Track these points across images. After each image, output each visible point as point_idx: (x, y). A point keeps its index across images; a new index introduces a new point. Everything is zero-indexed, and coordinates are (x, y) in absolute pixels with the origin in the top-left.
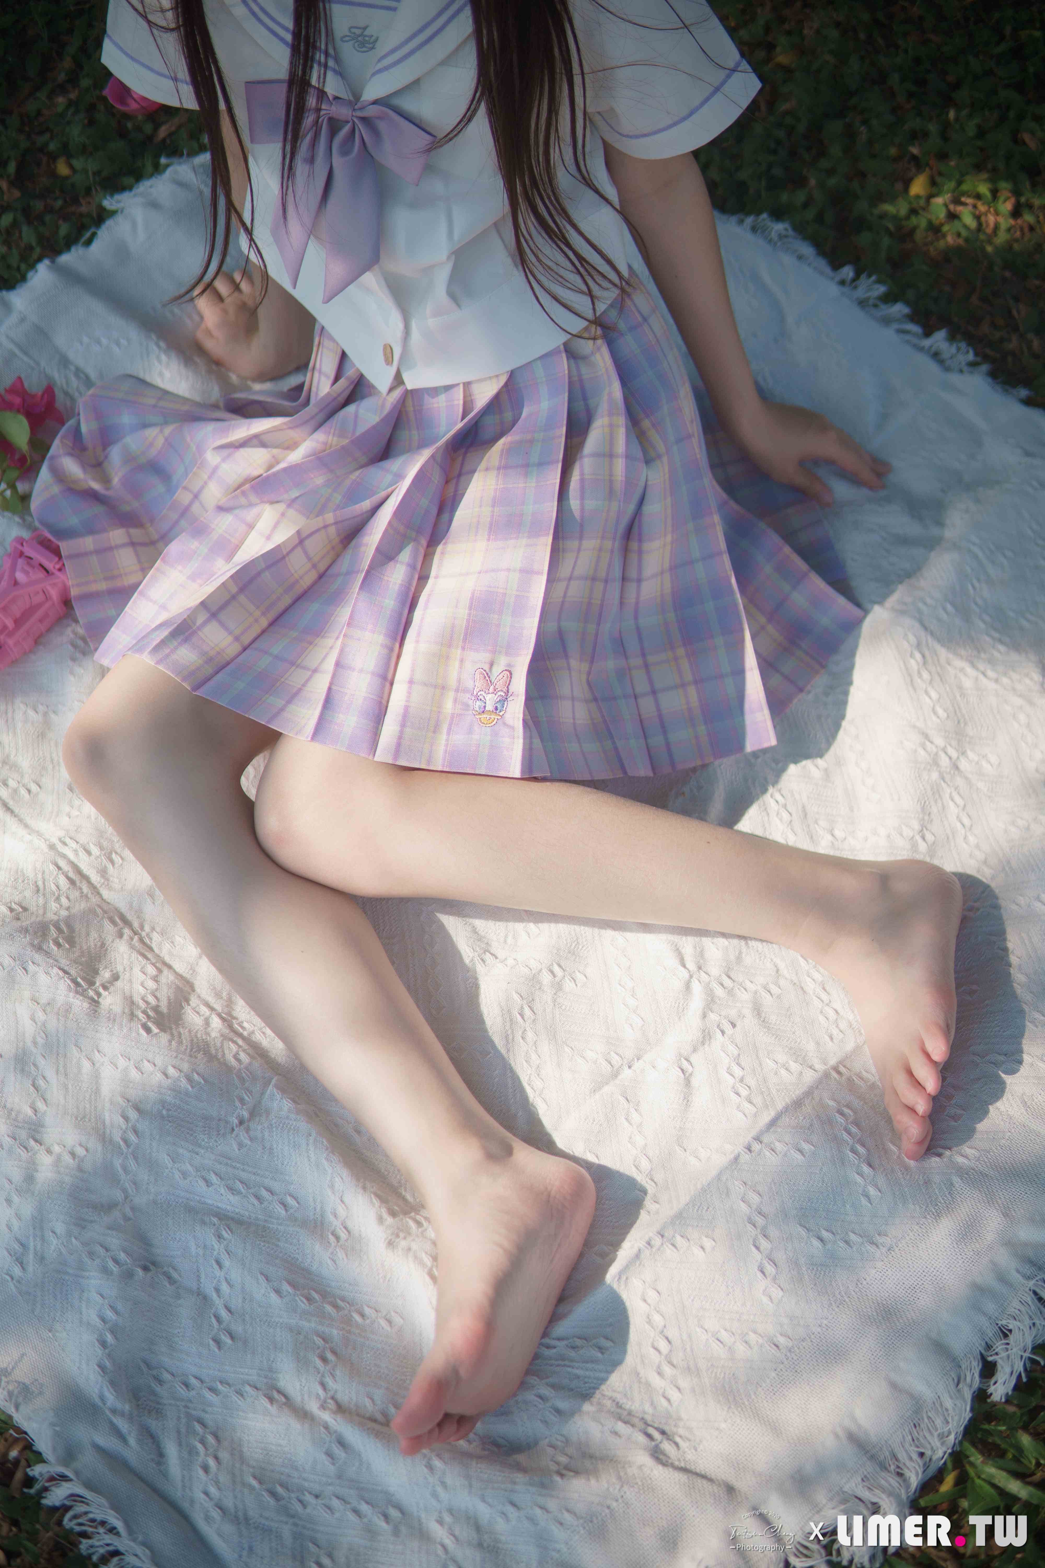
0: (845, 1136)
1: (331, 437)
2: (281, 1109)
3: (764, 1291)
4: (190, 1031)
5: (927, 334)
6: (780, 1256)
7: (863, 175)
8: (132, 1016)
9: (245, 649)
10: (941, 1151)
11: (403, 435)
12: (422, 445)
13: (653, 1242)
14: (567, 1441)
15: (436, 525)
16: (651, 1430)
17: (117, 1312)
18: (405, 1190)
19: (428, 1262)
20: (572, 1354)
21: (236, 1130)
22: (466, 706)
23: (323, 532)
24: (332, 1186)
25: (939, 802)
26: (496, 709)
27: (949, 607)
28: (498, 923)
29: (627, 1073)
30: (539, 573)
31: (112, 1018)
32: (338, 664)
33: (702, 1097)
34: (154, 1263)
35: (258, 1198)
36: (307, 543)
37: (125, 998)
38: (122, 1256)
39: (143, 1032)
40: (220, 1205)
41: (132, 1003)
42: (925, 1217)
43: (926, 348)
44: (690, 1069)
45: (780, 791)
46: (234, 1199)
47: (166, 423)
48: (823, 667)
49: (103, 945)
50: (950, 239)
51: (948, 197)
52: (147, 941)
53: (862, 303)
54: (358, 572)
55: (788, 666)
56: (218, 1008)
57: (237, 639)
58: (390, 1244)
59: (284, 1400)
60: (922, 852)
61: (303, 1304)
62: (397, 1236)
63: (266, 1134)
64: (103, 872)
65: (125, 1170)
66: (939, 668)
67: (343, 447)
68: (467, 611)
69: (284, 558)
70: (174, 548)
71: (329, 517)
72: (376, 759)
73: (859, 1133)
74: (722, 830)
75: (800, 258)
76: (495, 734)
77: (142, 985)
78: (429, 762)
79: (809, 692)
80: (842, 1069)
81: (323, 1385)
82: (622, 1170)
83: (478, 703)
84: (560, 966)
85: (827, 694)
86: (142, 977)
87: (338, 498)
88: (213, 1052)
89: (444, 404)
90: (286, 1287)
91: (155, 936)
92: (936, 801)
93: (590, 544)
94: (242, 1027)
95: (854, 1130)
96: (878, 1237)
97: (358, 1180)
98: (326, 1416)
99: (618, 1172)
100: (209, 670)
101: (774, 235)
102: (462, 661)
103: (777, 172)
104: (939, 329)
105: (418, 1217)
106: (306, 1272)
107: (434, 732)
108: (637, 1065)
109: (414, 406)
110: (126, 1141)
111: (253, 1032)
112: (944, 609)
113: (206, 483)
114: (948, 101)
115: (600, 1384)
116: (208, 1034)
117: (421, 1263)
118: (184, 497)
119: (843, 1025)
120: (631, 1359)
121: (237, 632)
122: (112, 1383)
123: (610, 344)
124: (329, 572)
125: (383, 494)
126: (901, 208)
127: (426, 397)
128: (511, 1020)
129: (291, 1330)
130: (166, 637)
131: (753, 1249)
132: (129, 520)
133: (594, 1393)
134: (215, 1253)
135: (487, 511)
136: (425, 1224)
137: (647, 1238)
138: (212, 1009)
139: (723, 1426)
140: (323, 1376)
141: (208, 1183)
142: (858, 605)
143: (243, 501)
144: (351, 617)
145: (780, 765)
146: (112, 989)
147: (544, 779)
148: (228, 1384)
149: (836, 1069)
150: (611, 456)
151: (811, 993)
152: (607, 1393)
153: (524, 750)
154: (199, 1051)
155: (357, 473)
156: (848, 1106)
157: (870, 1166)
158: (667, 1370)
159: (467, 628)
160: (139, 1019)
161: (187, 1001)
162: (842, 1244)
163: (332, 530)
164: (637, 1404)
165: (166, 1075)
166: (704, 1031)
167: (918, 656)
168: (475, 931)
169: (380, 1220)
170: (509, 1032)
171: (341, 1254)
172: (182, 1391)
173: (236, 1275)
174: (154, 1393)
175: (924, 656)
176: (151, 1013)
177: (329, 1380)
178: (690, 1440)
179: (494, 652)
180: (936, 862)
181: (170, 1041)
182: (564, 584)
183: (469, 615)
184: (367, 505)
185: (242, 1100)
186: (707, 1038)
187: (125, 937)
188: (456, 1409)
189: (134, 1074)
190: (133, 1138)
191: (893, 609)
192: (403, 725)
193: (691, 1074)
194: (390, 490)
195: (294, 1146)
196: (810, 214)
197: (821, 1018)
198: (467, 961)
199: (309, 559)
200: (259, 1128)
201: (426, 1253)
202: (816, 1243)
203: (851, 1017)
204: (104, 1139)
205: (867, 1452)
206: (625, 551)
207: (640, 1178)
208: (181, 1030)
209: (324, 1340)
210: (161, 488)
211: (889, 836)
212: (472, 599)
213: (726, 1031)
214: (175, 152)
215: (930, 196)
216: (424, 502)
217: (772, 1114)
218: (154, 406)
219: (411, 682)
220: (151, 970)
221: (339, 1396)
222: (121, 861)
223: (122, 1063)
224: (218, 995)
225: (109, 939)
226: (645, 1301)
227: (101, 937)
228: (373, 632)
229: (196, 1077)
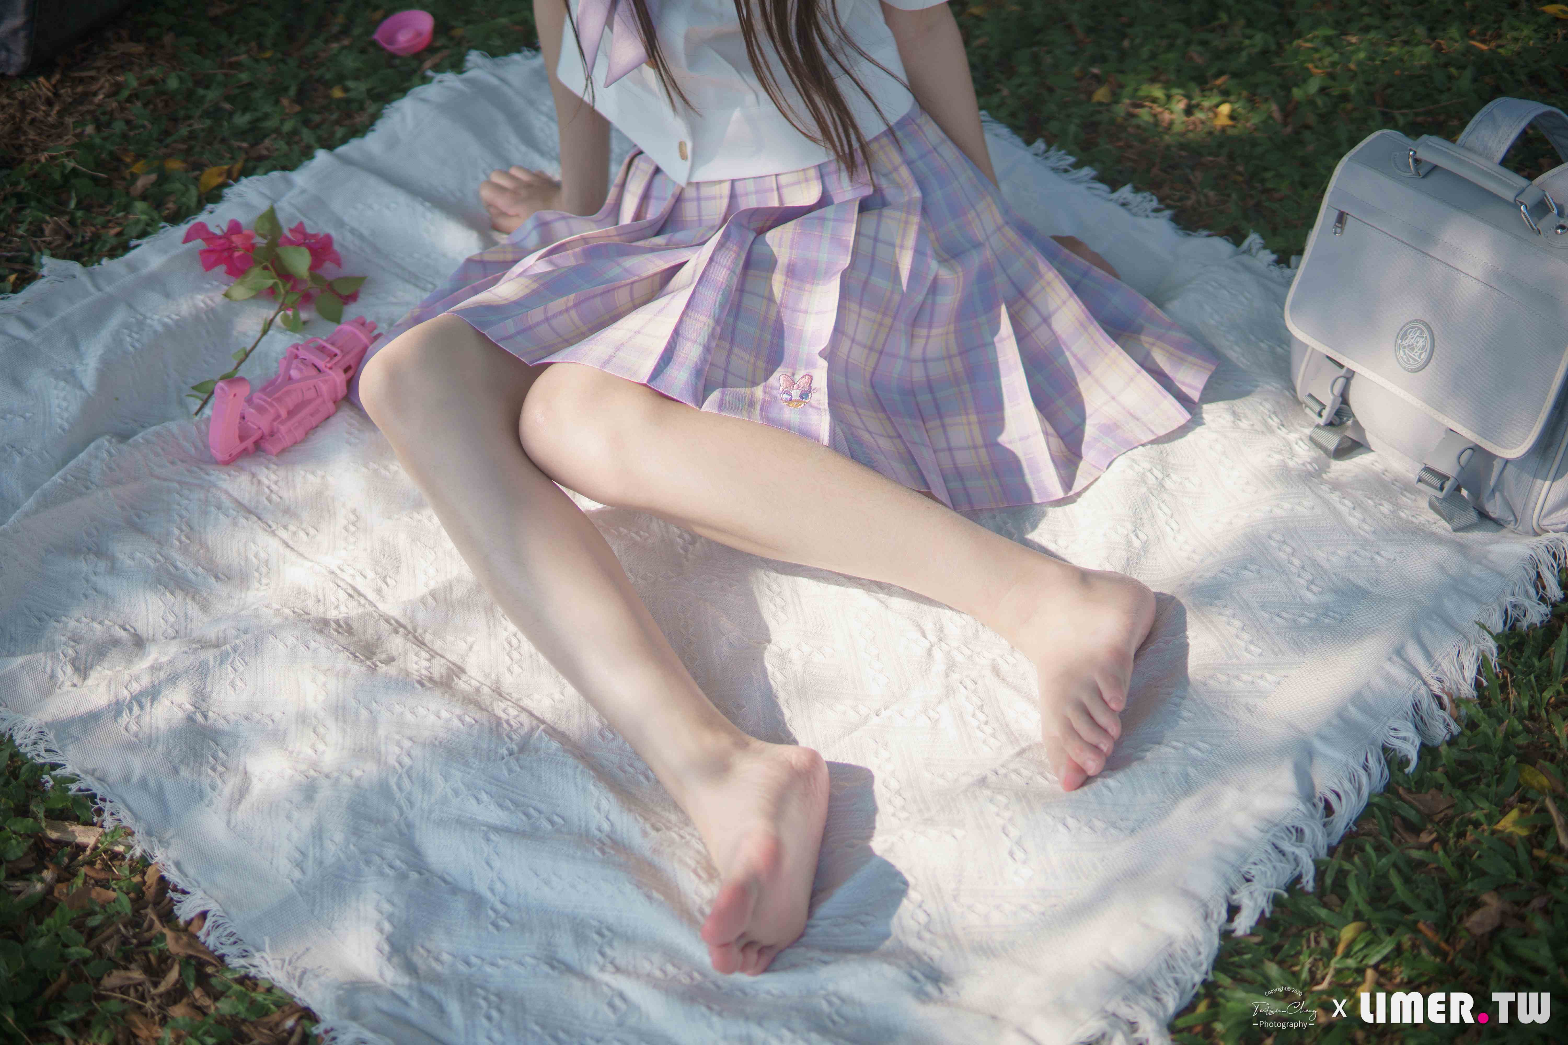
2: (549, 748)
3: (1015, 872)
4: (461, 693)
5: (1115, 190)
7: (1050, 88)
8: (408, 677)
17: (393, 906)
20: (836, 930)
21: (506, 758)
24: (598, 809)
29: (875, 720)
31: (389, 678)
34: (426, 869)
35: (527, 813)
37: (400, 671)
38: (397, 863)
39: (417, 685)
40: (489, 818)
41: (408, 672)
43: (1115, 201)
44: (936, 716)
46: (504, 815)
49: (379, 639)
51: (1126, 102)
52: (420, 638)
53: (1055, 169)
59: (564, 967)
63: (535, 765)
64: (379, 590)
65: (400, 789)
75: (997, 135)
77: (416, 663)
81: (602, 954)
83: (785, 396)
84: (807, 644)
86: (415, 659)
88: (483, 705)
90: (555, 879)
91: (428, 635)
94: (511, 697)
96: (1121, 822)
97: (623, 804)
98: (606, 977)
104: (1124, 184)
108: (884, 713)
110: (400, 764)
114: (1122, 35)
116: (479, 696)
131: (1003, 838)
134: (484, 855)
138: (482, 684)
140: (601, 947)
141: (479, 801)
146: (388, 664)
148: (509, 959)
154: (471, 703)
158: (927, 936)
160: (414, 679)
161: (459, 677)
165: (440, 717)
166: (947, 687)
169: (645, 833)
172: (462, 967)
173: (505, 871)
174: (434, 970)
176: (425, 677)
177: (607, 950)
181: (443, 695)
185: (511, 739)
186: (951, 692)
187: (401, 634)
189: (410, 716)
190: (407, 761)
195: (562, 777)
200: (528, 761)
202: (1062, 827)
204: (381, 763)
205: (1125, 979)
208: (454, 691)
209: (600, 921)
211: (1105, 535)
213: (968, 687)
215: (1110, 103)
220: (424, 655)
221: (617, 961)
222: (395, 583)
225: (385, 635)
227: (377, 633)
229: (468, 719)
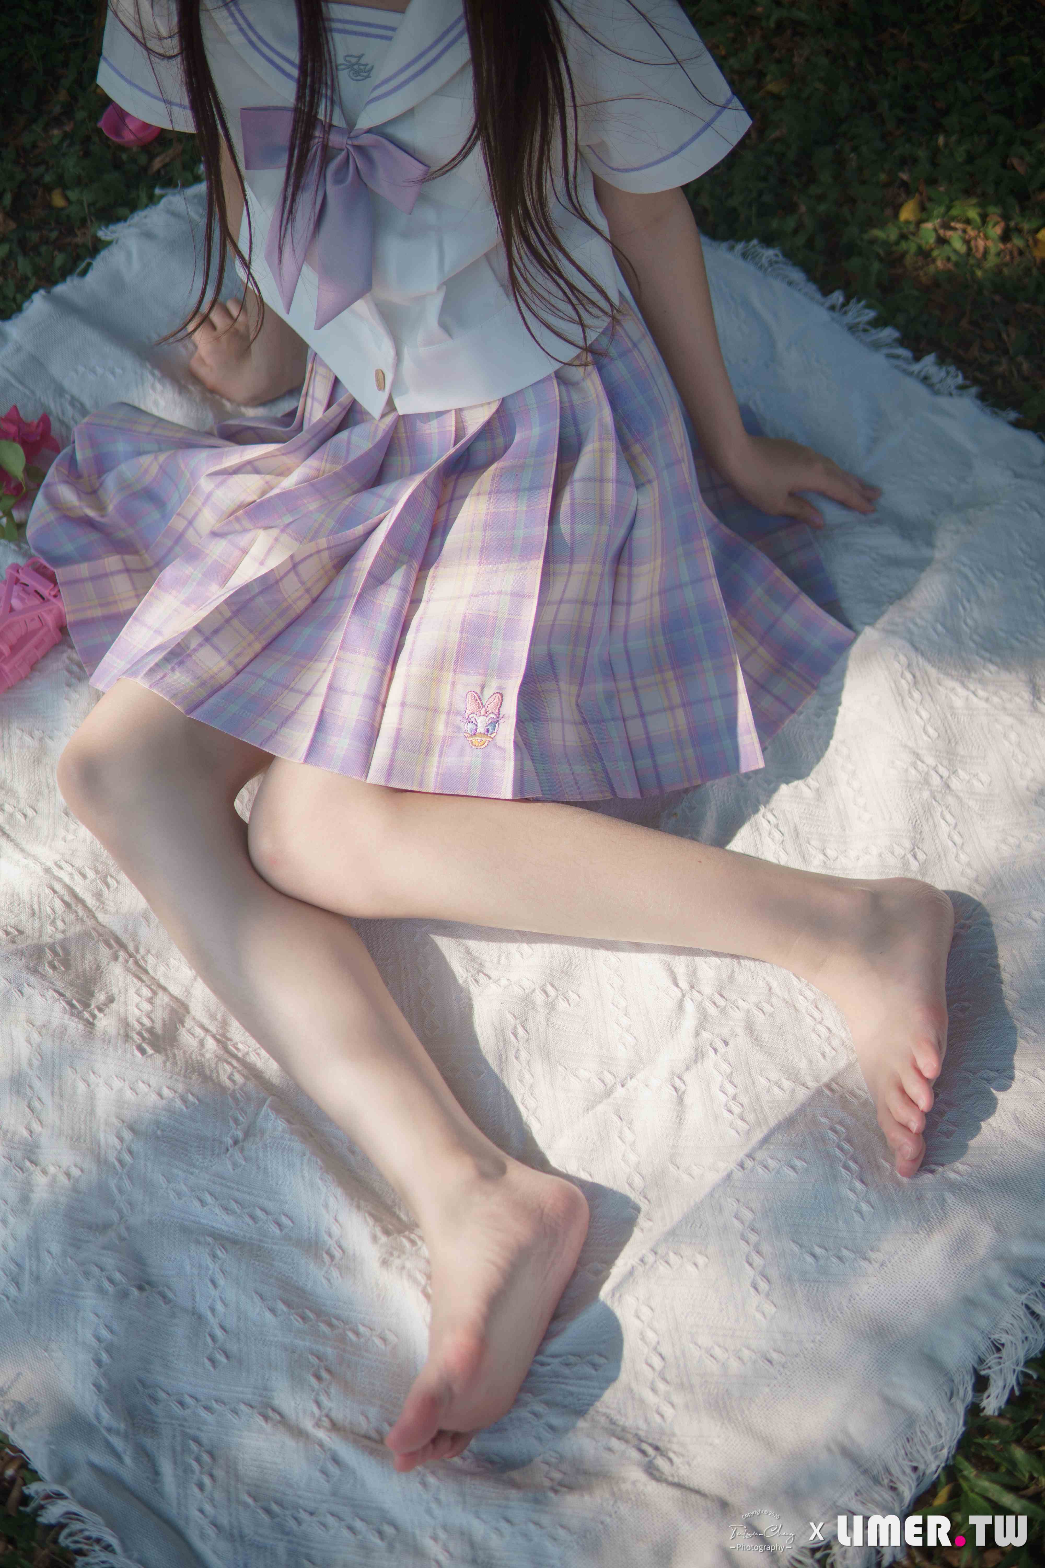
0: (838, 1153)
1: (323, 463)
2: (275, 1129)
3: (758, 1307)
4: (184, 1053)
5: (917, 358)
6: (773, 1273)
7: (853, 201)
8: (127, 1037)
9: (238, 674)
10: (933, 1167)
11: (396, 461)
12: (414, 471)
13: (646, 1259)
14: (561, 1458)
15: (428, 549)
16: (645, 1447)
17: (112, 1331)
18: (400, 1209)
19: (422, 1280)
20: (566, 1371)
21: (230, 1149)
22: (459, 729)
23: (315, 557)
24: (326, 1206)
25: (930, 819)
26: (488, 731)
27: (939, 627)
28: (491, 944)
29: (620, 1092)
30: (530, 596)
31: (107, 1040)
32: (331, 687)
33: (695, 1114)
34: (149, 1283)
35: (252, 1217)
36: (301, 568)
37: (120, 1020)
38: (118, 1276)
39: (138, 1054)
40: (214, 1224)
41: (127, 1025)
42: (918, 1233)
43: (916, 372)
44: (682, 1087)
45: (771, 811)
46: (229, 1219)
47: (160, 450)
48: (815, 688)
49: (98, 967)
50: (939, 263)
51: (937, 222)
52: (142, 963)
53: (852, 328)
54: (351, 596)
55: (780, 687)
56: (213, 1029)
57: (230, 662)
58: (385, 1263)
59: (278, 1418)
60: (914, 870)
61: (298, 1323)
62: (391, 1254)
63: (261, 1154)
64: (98, 895)
65: (121, 1191)
66: (929, 689)
67: (336, 473)
68: (458, 634)
69: (277, 582)
70: (168, 573)
71: (323, 542)
72: (369, 781)
73: (851, 1149)
74: (713, 850)
75: (790, 283)
76: (486, 756)
77: (137, 1006)
78: (421, 784)
79: (801, 713)
80: (834, 1086)
81: (318, 1404)
82: (615, 1188)
83: (470, 726)
84: (552, 985)
85: (818, 716)
86: (136, 999)
87: (330, 523)
88: (208, 1073)
89: (436, 431)
90: (281, 1306)
91: (151, 960)
92: (927, 820)
93: (580, 567)
94: (237, 1049)
95: (846, 1146)
96: (871, 1253)
97: (352, 1199)
98: (321, 1434)
99: (612, 1190)
100: (203, 693)
101: (764, 261)
102: (453, 684)
103: (767, 198)
104: (928, 353)
105: (412, 1236)
106: (301, 1292)
107: (427, 754)
108: (631, 1084)
109: (406, 432)
110: (121, 1162)
111: (247, 1053)
112: (935, 630)
113: (200, 510)
114: (938, 127)
115: (594, 1401)
116: (203, 1055)
117: (415, 1281)
118: (178, 524)
119: (835, 1042)
120: (624, 1376)
121: (231, 656)
122: (108, 1402)
123: (600, 369)
124: (322, 597)
125: (376, 519)
126: (890, 233)
127: (418, 422)
128: (504, 1040)
129: (286, 1349)
130: (160, 661)
131: (747, 1265)
132: (123, 547)
133: (588, 1410)
134: (210, 1272)
135: (478, 534)
136: (419, 1243)
137: (640, 1256)
138: (207, 1030)
139: (717, 1441)
140: (318, 1394)
141: (203, 1203)
142: (849, 626)
143: (237, 526)
144: (343, 641)
145: (772, 786)
146: (107, 1011)
147: (536, 800)
148: (224, 1403)
149: (828, 1086)
150: (602, 480)
151: (804, 1011)
152: (600, 1410)
153: (515, 771)
154: (194, 1071)
155: (350, 499)
156: (841, 1123)
157: (863, 1182)
158: (661, 1386)
159: (458, 651)
160: (133, 1041)
161: (182, 1023)
162: (834, 1260)
163: (325, 555)
164: (631, 1419)
165: (160, 1095)
166: (696, 1049)
167: (909, 676)
168: (468, 951)
169: (375, 1238)
170: (503, 1052)
171: (335, 1273)
172: (177, 1409)
173: (231, 1294)
174: (149, 1412)
175: (914, 677)
176: (146, 1035)
177: (323, 1398)
178: (683, 1455)
179: (485, 675)
180: (928, 880)
181: (165, 1062)
182: (555, 607)
183: (461, 638)
184: (359, 530)
185: (236, 1121)
186: (700, 1056)
187: (121, 959)
188: (450, 1425)
189: (129, 1094)
190: (127, 1158)
191: (884, 630)
192: (395, 747)
193: (684, 1092)
194: (382, 515)
195: (289, 1165)
196: (800, 240)
197: (814, 1036)
198: (461, 981)
199: (303, 583)
200: (254, 1147)
201: (420, 1271)
202: (809, 1259)
203: (843, 1035)
204: (100, 1160)
205: (860, 1467)
206: (616, 574)
207: (633, 1196)
208: (176, 1051)
209: (318, 1358)
210: (156, 515)
211: (880, 855)
212: (463, 622)
213: (719, 1050)
214: (169, 183)
215: (919, 223)
216: (417, 527)
217: (765, 1130)
218: (149, 434)
219: (403, 705)
220: (146, 992)
221: (334, 1414)
222: (116, 884)
223: (117, 1084)
224: (213, 1017)
225: (104, 961)
226: (638, 1317)
227: (96, 960)
228: (366, 655)
229: (190, 1097)
